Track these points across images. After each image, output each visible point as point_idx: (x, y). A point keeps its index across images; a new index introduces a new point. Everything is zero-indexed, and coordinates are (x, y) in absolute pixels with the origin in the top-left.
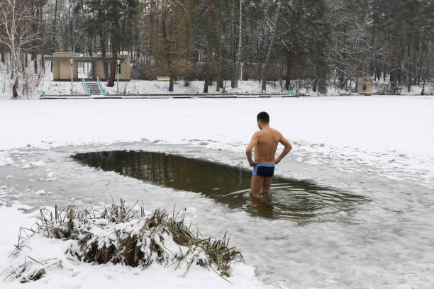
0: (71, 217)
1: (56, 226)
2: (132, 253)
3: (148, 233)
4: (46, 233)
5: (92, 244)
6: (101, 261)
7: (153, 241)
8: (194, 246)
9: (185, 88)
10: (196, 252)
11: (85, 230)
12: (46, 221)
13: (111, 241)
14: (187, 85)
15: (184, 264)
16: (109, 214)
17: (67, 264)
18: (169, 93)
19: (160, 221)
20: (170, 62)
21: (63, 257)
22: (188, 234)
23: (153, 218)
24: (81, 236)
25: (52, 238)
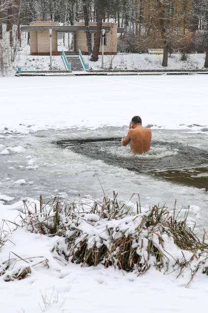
0: (57, 209)
1: (41, 219)
2: (127, 256)
3: (145, 232)
4: (30, 227)
5: (81, 243)
6: (90, 263)
7: (151, 243)
8: (199, 251)
9: (182, 62)
10: (202, 258)
11: (73, 225)
12: (30, 213)
13: (102, 240)
14: (184, 59)
15: (187, 272)
16: (99, 208)
17: (53, 263)
18: (162, 68)
19: (159, 219)
20: (164, 30)
21: (50, 256)
22: (191, 237)
23: (151, 215)
24: (69, 233)
25: (36, 233)
